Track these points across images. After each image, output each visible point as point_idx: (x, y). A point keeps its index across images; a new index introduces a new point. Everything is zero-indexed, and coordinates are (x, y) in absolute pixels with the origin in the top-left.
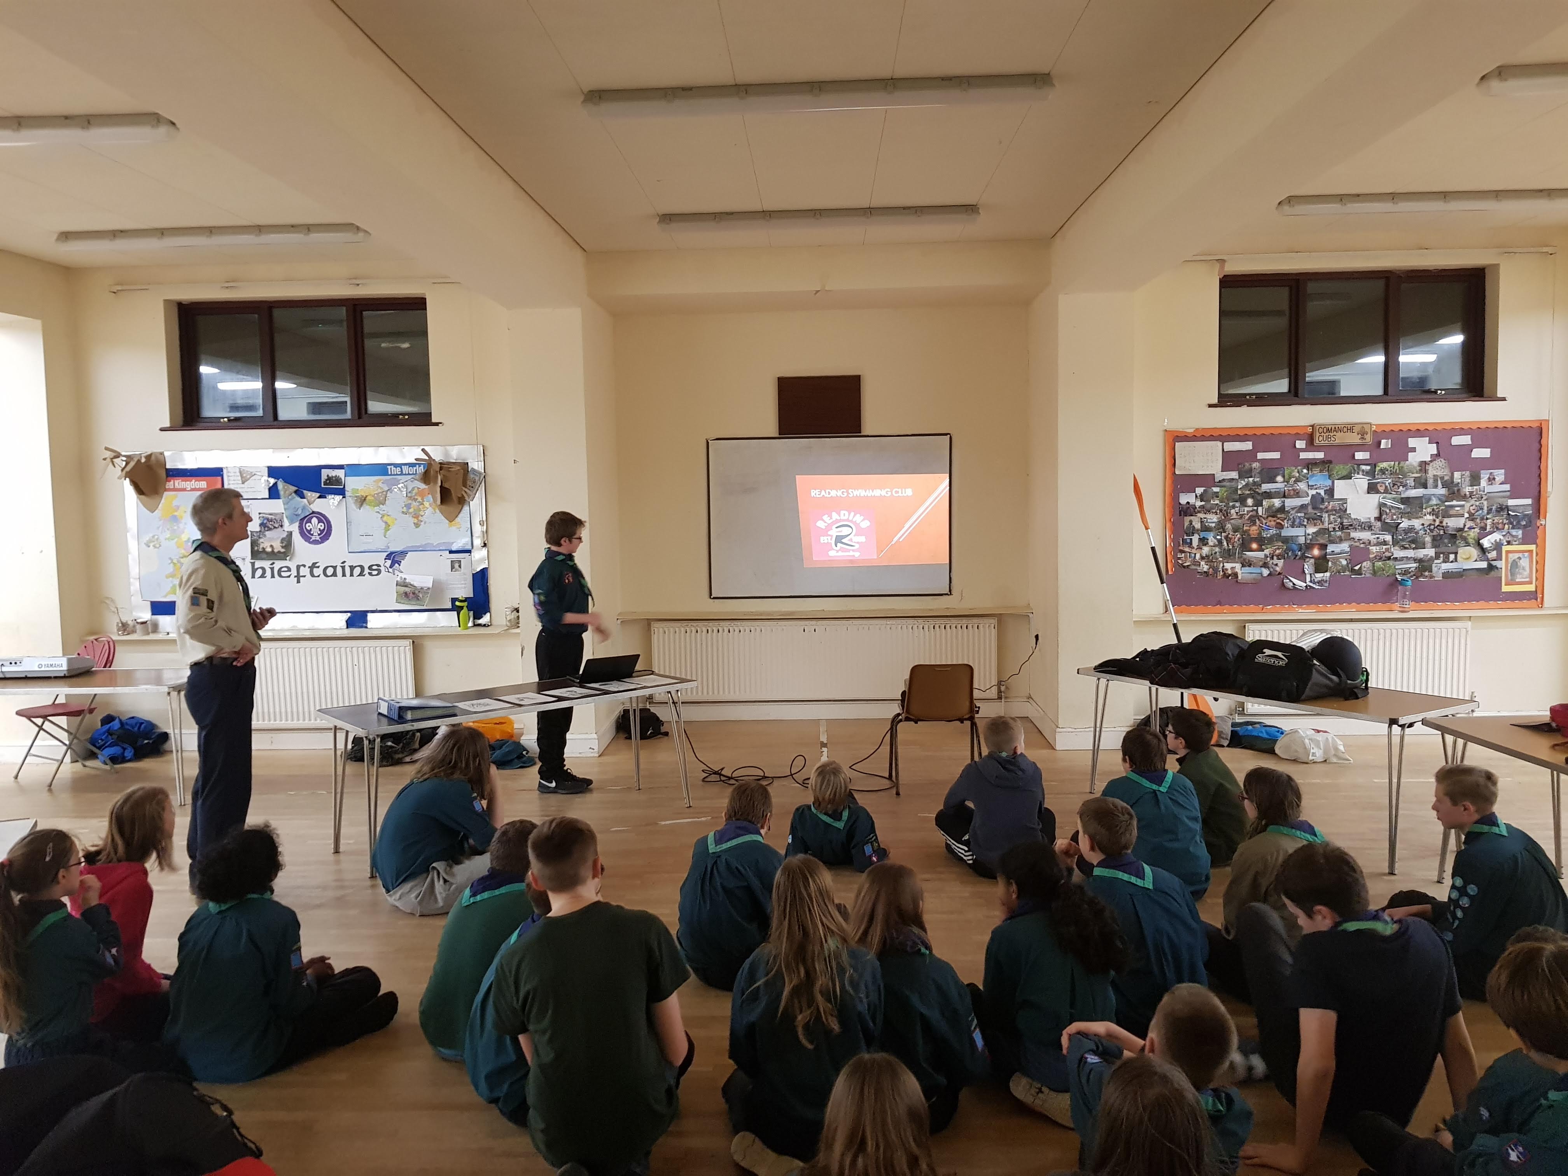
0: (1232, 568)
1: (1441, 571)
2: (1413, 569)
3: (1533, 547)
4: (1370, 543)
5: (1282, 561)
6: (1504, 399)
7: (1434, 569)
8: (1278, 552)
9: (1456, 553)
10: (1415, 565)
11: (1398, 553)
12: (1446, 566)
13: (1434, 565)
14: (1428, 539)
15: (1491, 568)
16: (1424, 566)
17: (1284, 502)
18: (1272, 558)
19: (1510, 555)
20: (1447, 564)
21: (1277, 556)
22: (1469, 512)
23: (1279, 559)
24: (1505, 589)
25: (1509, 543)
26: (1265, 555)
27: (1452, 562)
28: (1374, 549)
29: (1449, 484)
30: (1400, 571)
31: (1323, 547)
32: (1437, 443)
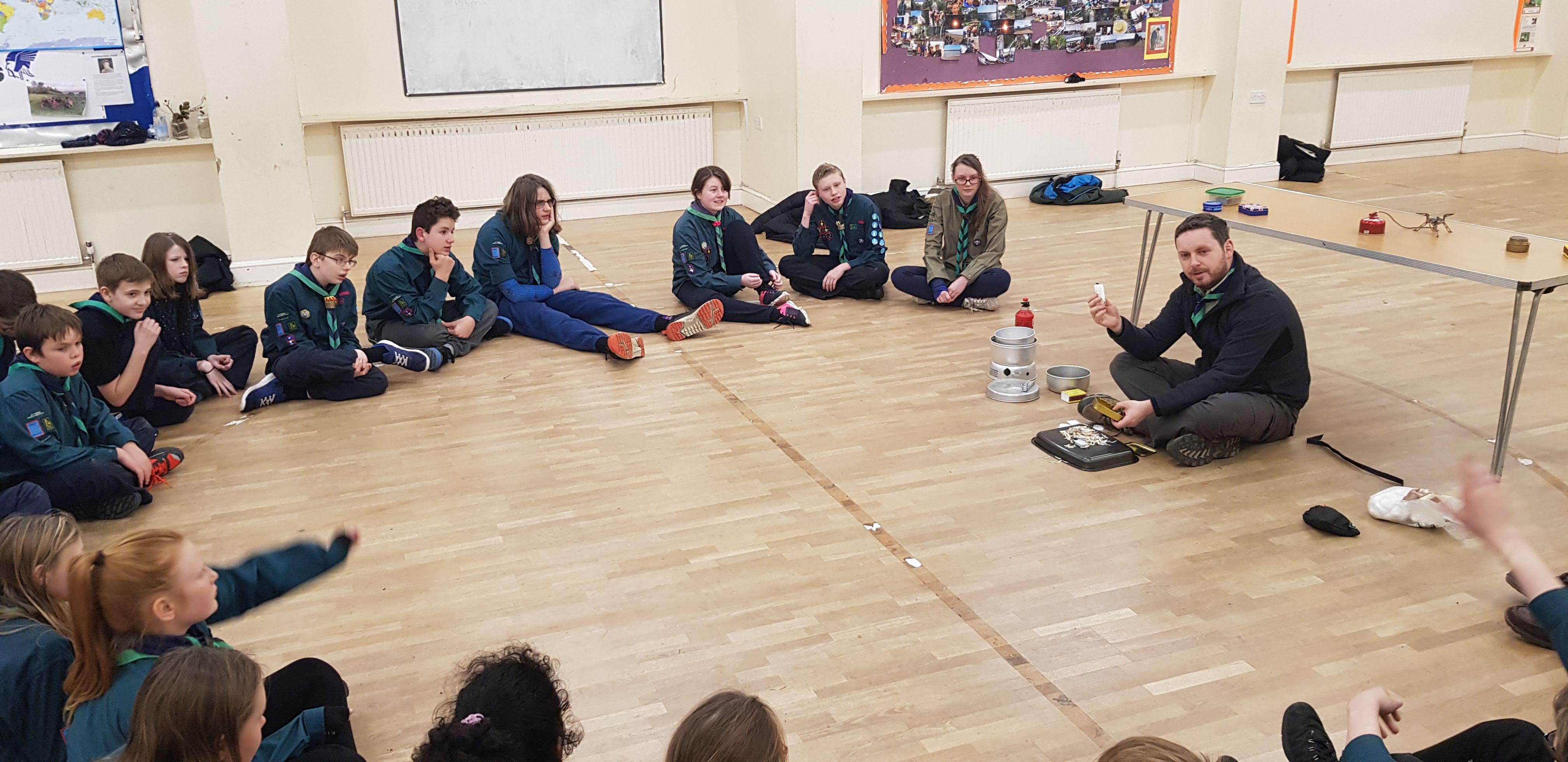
0: (937, 46)
1: (1100, 43)
2: (1079, 42)
3: (1168, 19)
4: (1047, 19)
5: (977, 37)
7: (1095, 41)
8: (974, 28)
9: (1112, 26)
10: (1080, 38)
11: (1068, 26)
12: (1105, 38)
13: (1095, 38)
14: (1092, 13)
15: (1138, 38)
16: (1088, 38)
18: (969, 36)
19: (1152, 27)
20: (1106, 36)
21: (974, 33)
23: (975, 36)
24: (1147, 57)
25: (1151, 15)
26: (965, 33)
27: (1109, 34)
28: (1050, 24)
30: (1069, 44)
31: (1011, 22)
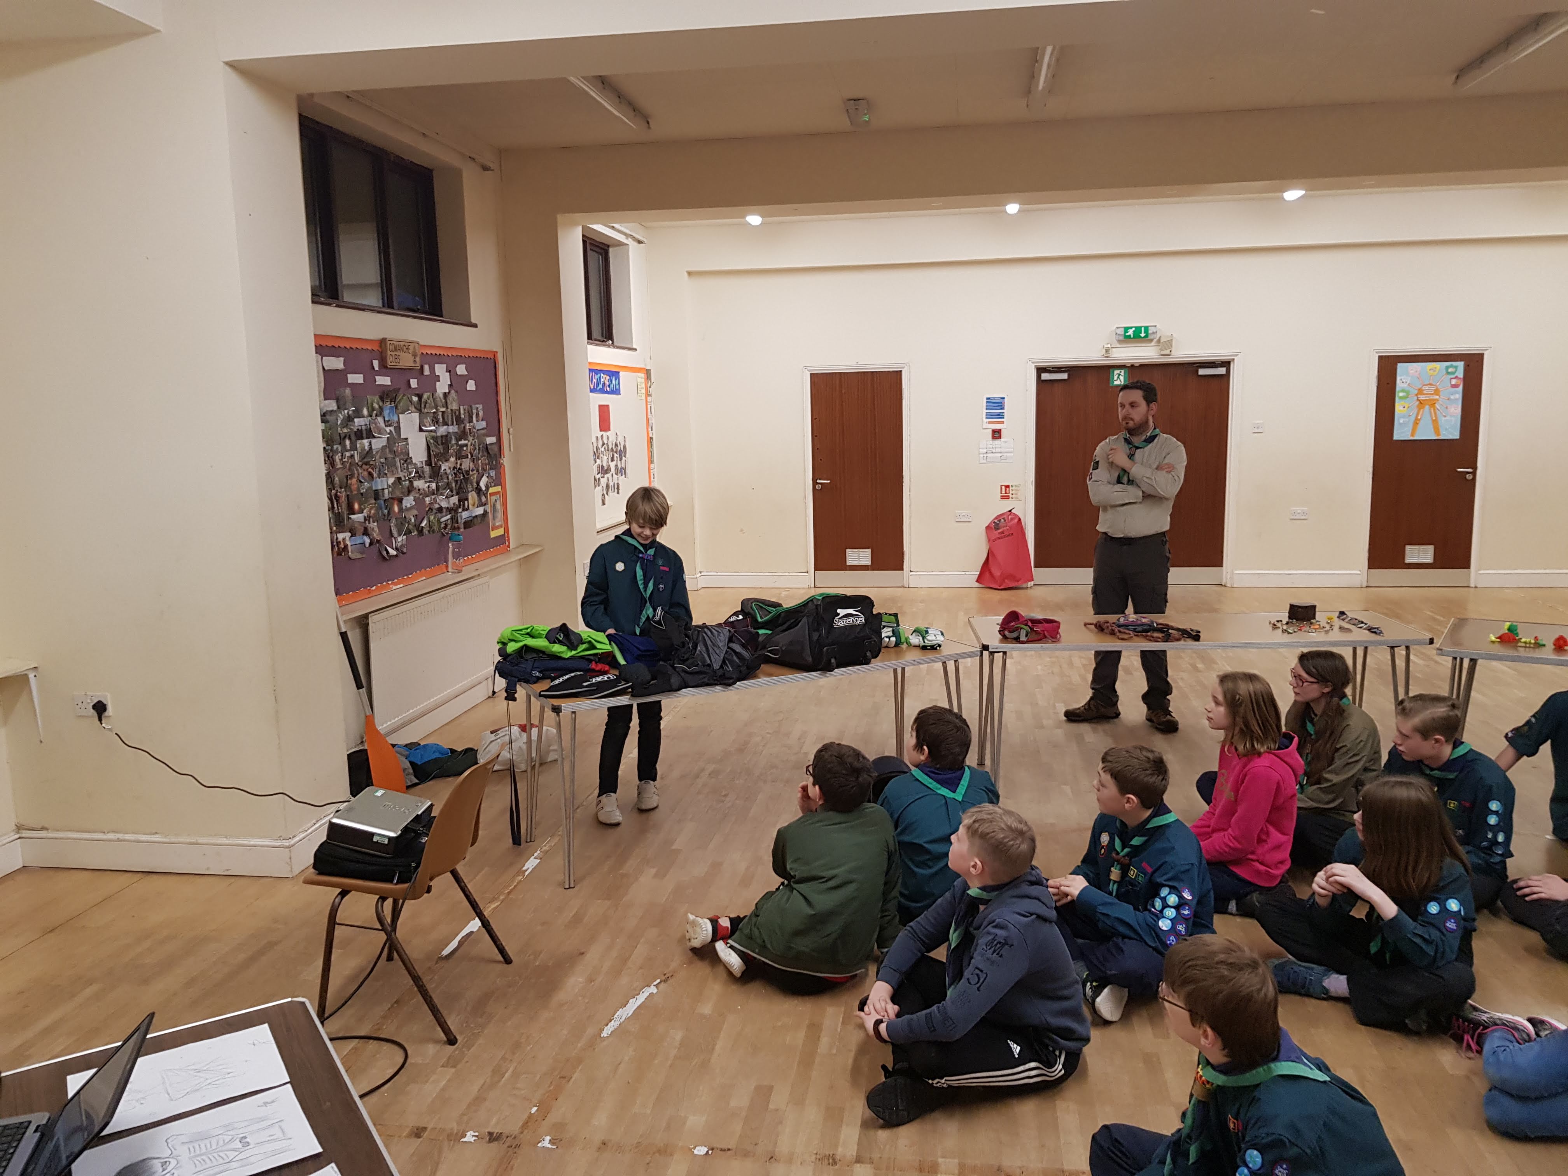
0: (345, 539)
1: (463, 521)
2: (449, 521)
3: (498, 488)
4: (425, 493)
5: (375, 524)
6: (475, 326)
7: (459, 519)
8: (373, 511)
9: (467, 499)
10: (450, 516)
12: (465, 515)
13: (459, 515)
14: (454, 485)
15: (485, 512)
16: (454, 515)
17: (370, 443)
18: (370, 521)
19: (492, 498)
20: (465, 512)
21: (373, 518)
22: (470, 453)
23: (374, 522)
24: (491, 535)
25: (490, 485)
26: (365, 517)
27: (467, 510)
28: (427, 499)
29: (459, 421)
30: (443, 525)
31: (400, 501)
32: (450, 371)
